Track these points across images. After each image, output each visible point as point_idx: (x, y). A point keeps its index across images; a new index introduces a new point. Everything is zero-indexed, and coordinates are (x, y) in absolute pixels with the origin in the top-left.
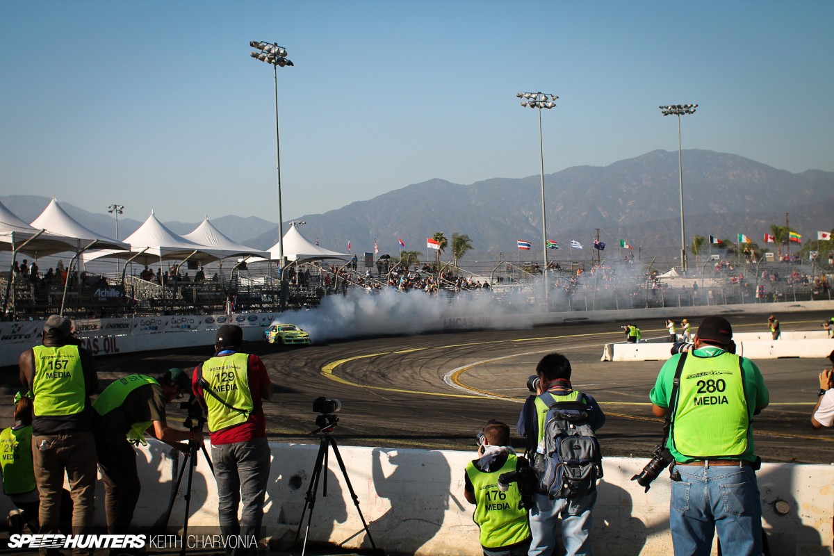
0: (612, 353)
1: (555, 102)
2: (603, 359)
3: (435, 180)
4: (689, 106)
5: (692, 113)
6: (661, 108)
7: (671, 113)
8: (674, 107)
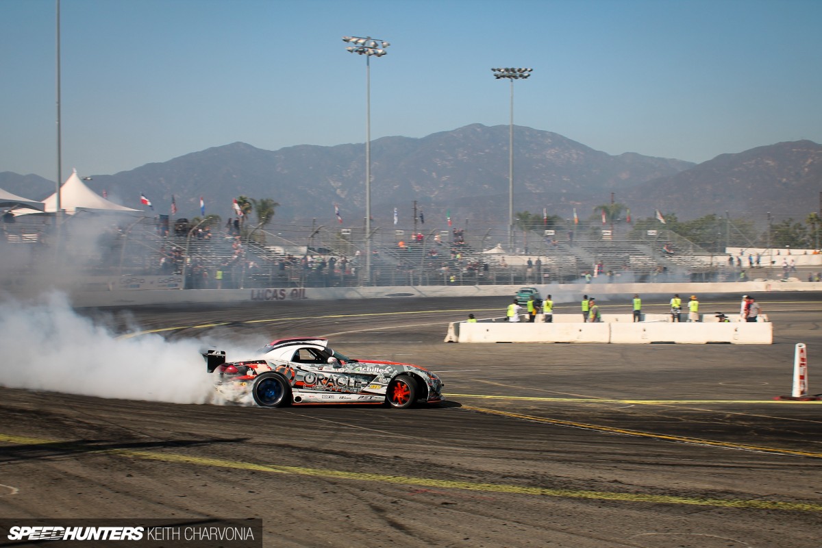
0: (457, 333)
1: (386, 50)
2: (447, 340)
3: (238, 144)
4: (523, 69)
5: (526, 77)
6: (494, 70)
7: (504, 76)
8: (507, 70)
